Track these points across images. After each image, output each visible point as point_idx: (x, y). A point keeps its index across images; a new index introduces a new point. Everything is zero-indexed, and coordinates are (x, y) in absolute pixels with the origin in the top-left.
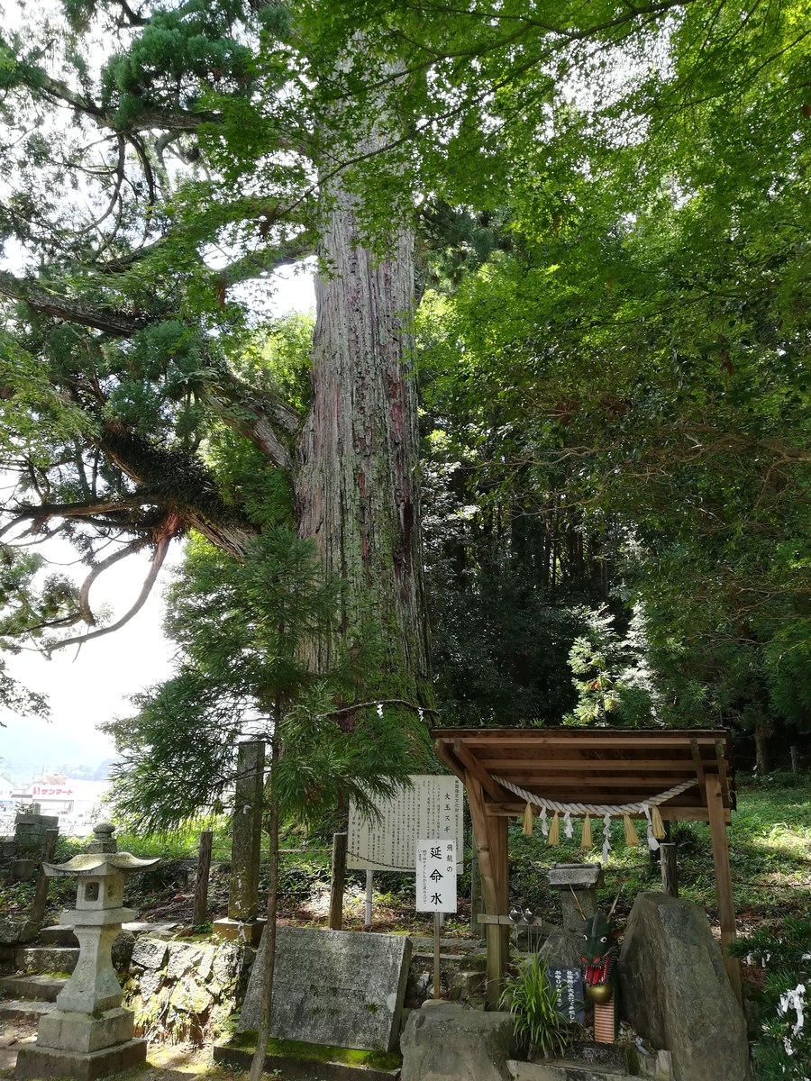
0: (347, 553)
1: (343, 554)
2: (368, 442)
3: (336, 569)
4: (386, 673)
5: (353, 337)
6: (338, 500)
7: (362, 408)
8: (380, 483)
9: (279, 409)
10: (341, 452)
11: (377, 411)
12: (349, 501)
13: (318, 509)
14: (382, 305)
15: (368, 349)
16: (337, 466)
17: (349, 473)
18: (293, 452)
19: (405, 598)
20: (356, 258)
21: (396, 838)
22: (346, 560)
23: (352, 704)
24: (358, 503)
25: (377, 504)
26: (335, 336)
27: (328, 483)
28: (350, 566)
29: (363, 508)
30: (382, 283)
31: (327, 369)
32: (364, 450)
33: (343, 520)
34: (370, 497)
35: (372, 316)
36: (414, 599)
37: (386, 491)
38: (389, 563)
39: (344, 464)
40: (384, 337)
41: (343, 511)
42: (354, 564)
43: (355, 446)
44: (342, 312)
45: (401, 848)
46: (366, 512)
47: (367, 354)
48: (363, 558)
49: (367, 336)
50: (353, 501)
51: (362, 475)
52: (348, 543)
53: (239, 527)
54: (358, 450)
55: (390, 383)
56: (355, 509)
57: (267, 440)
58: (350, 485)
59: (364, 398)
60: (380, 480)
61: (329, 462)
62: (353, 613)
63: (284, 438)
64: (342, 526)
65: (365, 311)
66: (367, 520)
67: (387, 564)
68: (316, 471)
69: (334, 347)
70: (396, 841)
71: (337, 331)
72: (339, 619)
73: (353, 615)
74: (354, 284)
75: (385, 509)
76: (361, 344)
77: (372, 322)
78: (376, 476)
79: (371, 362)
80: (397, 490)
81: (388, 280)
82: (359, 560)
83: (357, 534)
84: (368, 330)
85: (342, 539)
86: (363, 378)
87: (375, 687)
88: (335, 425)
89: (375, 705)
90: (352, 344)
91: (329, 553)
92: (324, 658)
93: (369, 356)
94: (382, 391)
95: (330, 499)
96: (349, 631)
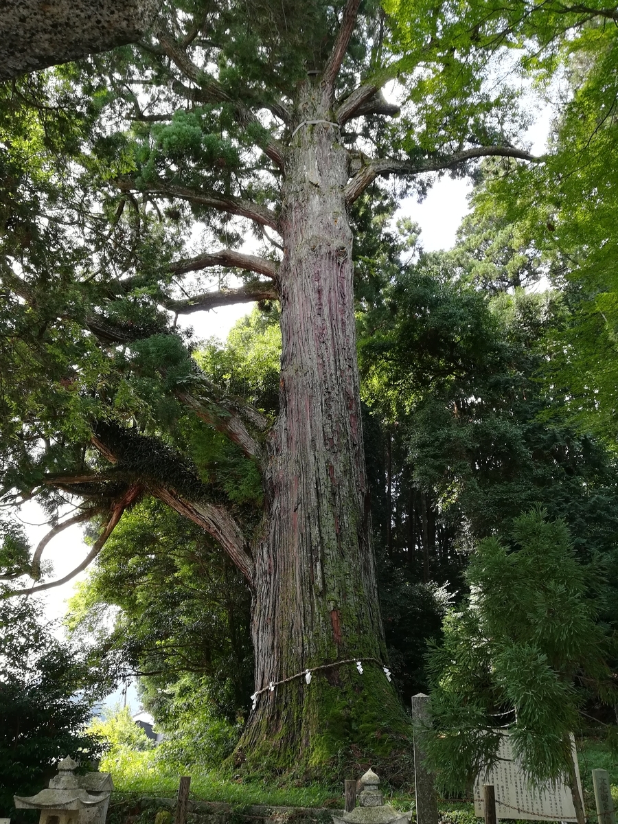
0: (324, 530)
1: (320, 531)
2: (335, 442)
3: (315, 543)
4: (360, 634)
5: (321, 361)
6: (313, 486)
7: (330, 416)
8: (345, 475)
9: (249, 410)
10: (314, 447)
11: (341, 418)
12: (323, 487)
13: (295, 492)
14: (341, 341)
15: (333, 372)
16: (312, 459)
17: (322, 464)
18: (264, 445)
19: (366, 570)
20: (321, 304)
21: (519, 788)
22: (323, 535)
23: (335, 661)
24: (329, 489)
25: (344, 492)
26: (306, 359)
27: (304, 471)
28: (326, 541)
29: (334, 494)
30: (340, 325)
31: (300, 384)
32: (332, 447)
33: (318, 502)
34: (339, 485)
35: (334, 347)
36: (372, 571)
37: (350, 481)
38: (355, 541)
39: (317, 459)
40: (343, 364)
41: (318, 495)
42: (329, 540)
43: (325, 444)
44: (311, 342)
45: (525, 798)
46: (337, 497)
47: (331, 375)
48: (337, 535)
49: (332, 363)
50: (326, 487)
51: (332, 467)
52: (324, 521)
53: (210, 502)
54: (328, 447)
55: (348, 398)
56: (328, 495)
57: (239, 434)
58: (323, 475)
59: (331, 408)
60: (345, 472)
61: (303, 454)
62: (330, 581)
63: (254, 434)
64: (319, 507)
65: (329, 343)
66: (338, 503)
67: (354, 541)
68: (292, 463)
69: (305, 368)
70: (519, 791)
71: (307, 356)
72: (320, 586)
73: (332, 583)
74: (320, 323)
75: (350, 496)
76: (327, 368)
77: (335, 352)
78: (342, 469)
79: (335, 382)
80: (357, 481)
81: (343, 323)
82: (334, 536)
83: (330, 515)
84: (332, 358)
85: (319, 518)
86: (329, 393)
87: (352, 646)
88: (309, 426)
89: (354, 663)
90: (320, 367)
91: (308, 529)
92: (309, 618)
93: (334, 377)
94: (344, 404)
95: (308, 485)
96: (328, 596)
